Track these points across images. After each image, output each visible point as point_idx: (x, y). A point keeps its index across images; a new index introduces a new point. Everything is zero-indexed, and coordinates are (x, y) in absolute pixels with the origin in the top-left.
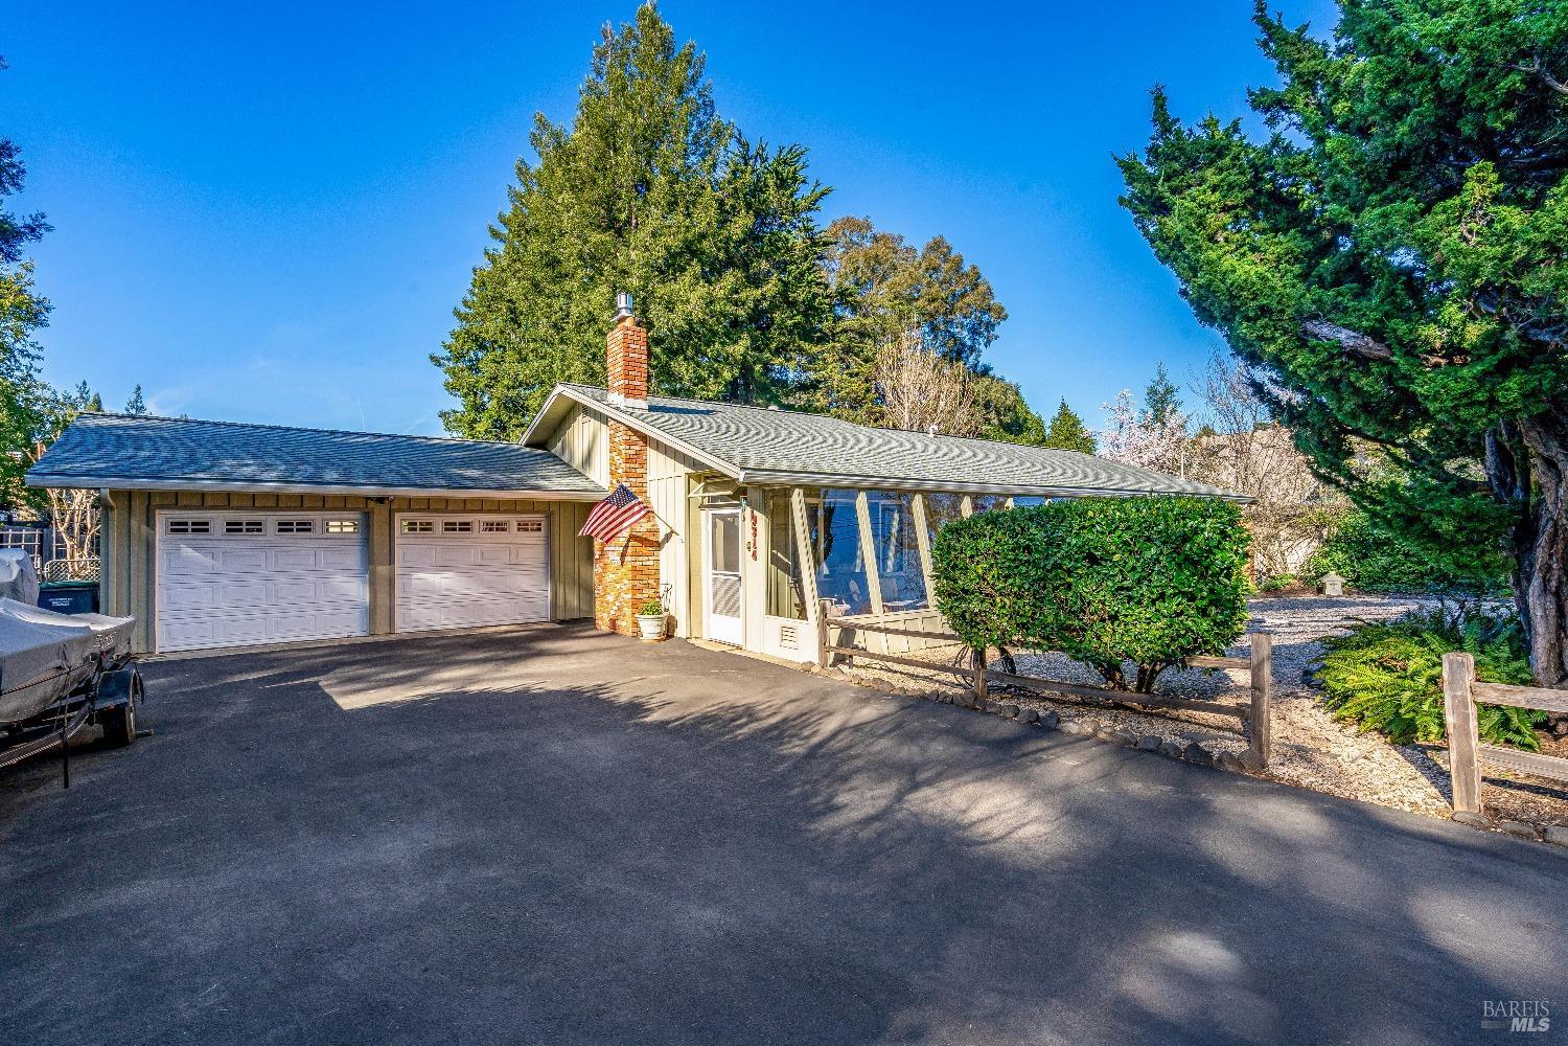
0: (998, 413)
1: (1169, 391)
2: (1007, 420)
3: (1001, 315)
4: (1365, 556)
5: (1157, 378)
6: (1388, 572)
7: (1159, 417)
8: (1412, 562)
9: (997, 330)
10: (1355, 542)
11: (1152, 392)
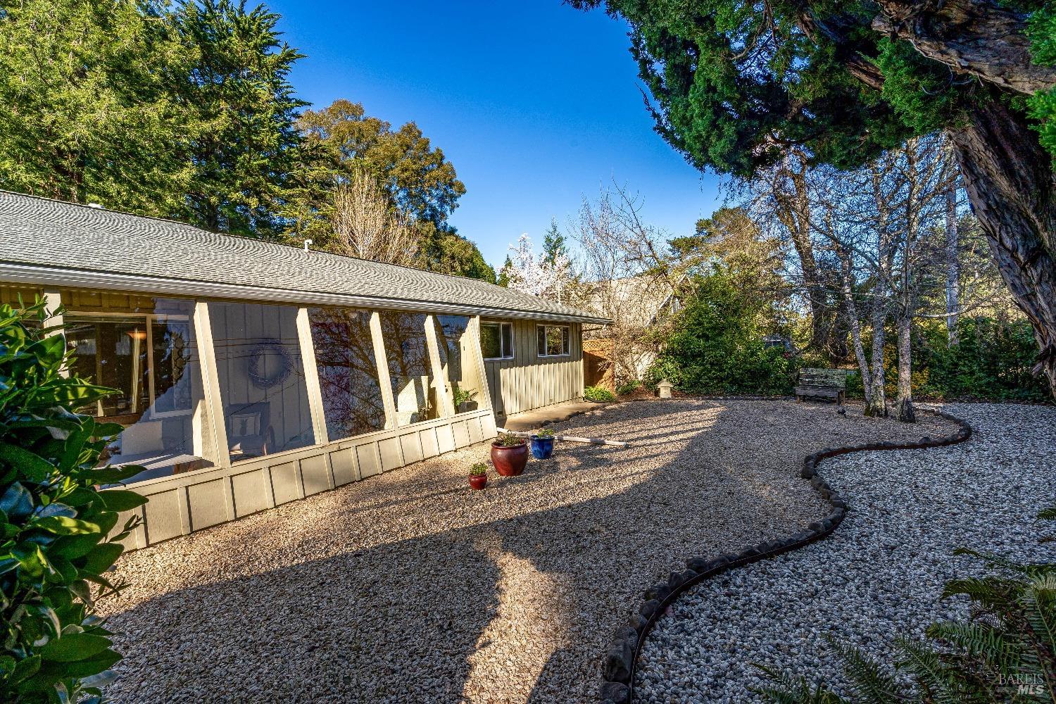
0: (461, 264)
1: (560, 240)
2: (467, 268)
3: (462, 190)
4: (685, 366)
5: (552, 230)
6: (700, 378)
7: (551, 259)
8: (716, 370)
9: (459, 201)
10: (679, 355)
11: (548, 240)
